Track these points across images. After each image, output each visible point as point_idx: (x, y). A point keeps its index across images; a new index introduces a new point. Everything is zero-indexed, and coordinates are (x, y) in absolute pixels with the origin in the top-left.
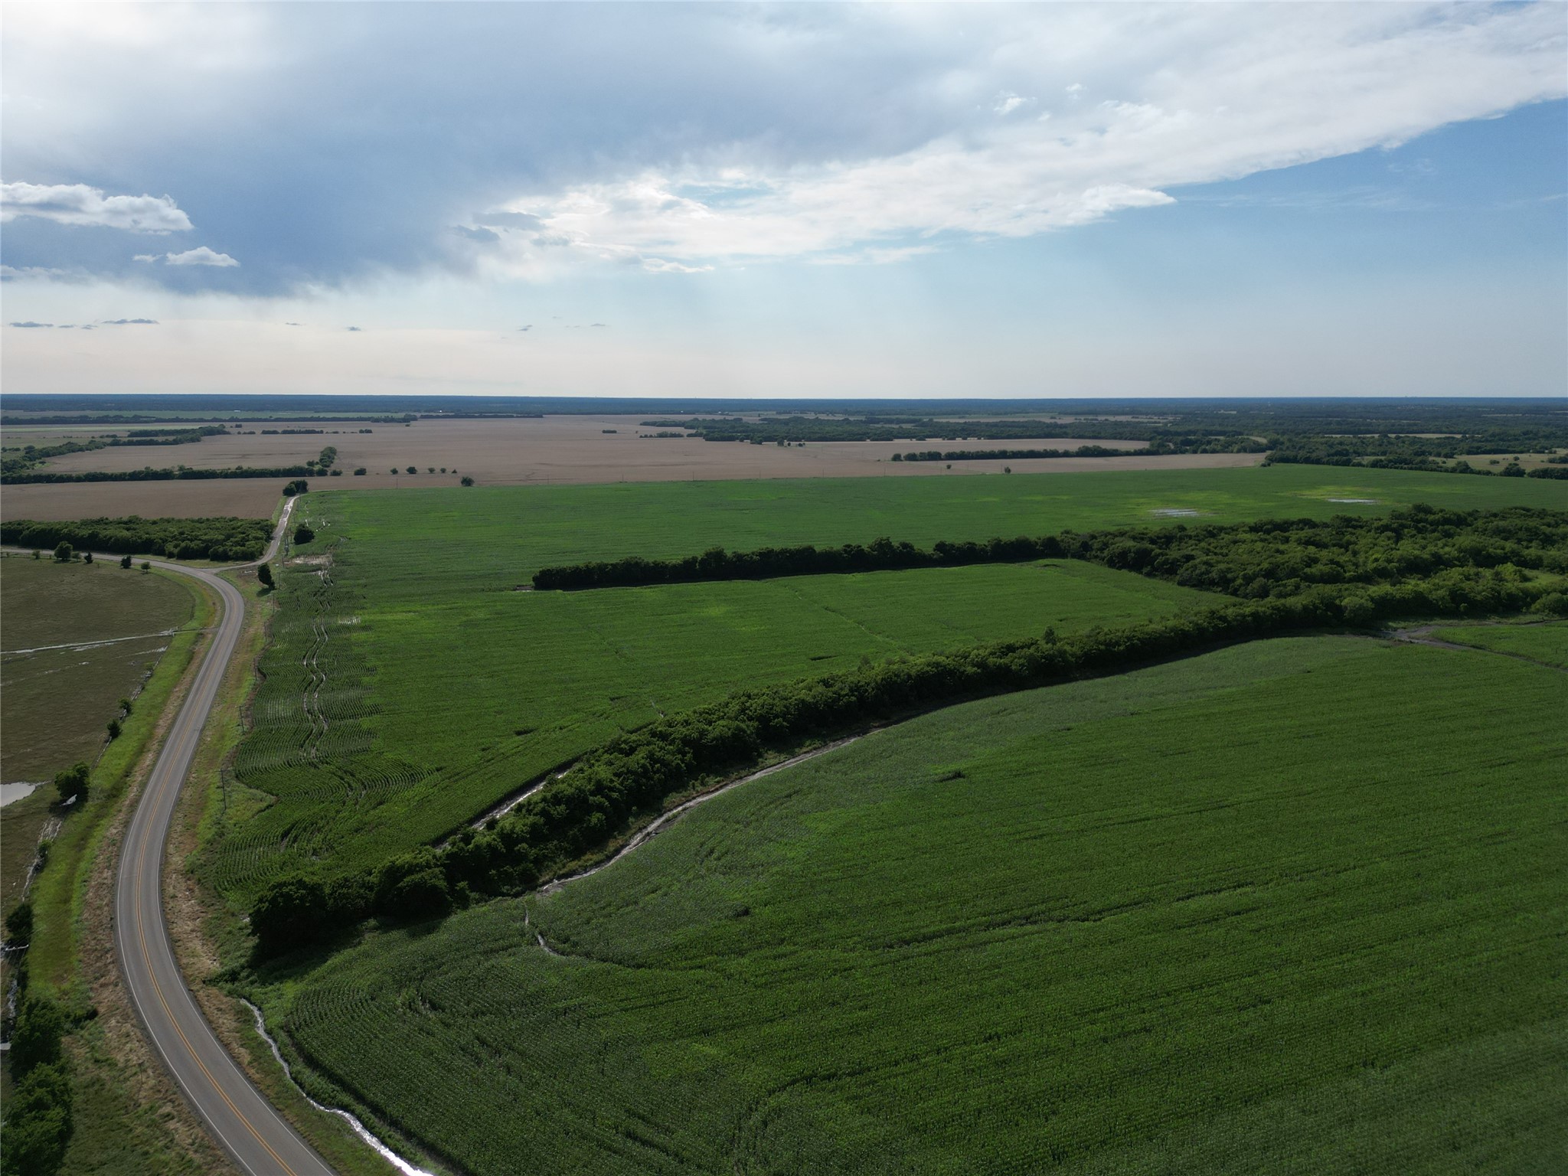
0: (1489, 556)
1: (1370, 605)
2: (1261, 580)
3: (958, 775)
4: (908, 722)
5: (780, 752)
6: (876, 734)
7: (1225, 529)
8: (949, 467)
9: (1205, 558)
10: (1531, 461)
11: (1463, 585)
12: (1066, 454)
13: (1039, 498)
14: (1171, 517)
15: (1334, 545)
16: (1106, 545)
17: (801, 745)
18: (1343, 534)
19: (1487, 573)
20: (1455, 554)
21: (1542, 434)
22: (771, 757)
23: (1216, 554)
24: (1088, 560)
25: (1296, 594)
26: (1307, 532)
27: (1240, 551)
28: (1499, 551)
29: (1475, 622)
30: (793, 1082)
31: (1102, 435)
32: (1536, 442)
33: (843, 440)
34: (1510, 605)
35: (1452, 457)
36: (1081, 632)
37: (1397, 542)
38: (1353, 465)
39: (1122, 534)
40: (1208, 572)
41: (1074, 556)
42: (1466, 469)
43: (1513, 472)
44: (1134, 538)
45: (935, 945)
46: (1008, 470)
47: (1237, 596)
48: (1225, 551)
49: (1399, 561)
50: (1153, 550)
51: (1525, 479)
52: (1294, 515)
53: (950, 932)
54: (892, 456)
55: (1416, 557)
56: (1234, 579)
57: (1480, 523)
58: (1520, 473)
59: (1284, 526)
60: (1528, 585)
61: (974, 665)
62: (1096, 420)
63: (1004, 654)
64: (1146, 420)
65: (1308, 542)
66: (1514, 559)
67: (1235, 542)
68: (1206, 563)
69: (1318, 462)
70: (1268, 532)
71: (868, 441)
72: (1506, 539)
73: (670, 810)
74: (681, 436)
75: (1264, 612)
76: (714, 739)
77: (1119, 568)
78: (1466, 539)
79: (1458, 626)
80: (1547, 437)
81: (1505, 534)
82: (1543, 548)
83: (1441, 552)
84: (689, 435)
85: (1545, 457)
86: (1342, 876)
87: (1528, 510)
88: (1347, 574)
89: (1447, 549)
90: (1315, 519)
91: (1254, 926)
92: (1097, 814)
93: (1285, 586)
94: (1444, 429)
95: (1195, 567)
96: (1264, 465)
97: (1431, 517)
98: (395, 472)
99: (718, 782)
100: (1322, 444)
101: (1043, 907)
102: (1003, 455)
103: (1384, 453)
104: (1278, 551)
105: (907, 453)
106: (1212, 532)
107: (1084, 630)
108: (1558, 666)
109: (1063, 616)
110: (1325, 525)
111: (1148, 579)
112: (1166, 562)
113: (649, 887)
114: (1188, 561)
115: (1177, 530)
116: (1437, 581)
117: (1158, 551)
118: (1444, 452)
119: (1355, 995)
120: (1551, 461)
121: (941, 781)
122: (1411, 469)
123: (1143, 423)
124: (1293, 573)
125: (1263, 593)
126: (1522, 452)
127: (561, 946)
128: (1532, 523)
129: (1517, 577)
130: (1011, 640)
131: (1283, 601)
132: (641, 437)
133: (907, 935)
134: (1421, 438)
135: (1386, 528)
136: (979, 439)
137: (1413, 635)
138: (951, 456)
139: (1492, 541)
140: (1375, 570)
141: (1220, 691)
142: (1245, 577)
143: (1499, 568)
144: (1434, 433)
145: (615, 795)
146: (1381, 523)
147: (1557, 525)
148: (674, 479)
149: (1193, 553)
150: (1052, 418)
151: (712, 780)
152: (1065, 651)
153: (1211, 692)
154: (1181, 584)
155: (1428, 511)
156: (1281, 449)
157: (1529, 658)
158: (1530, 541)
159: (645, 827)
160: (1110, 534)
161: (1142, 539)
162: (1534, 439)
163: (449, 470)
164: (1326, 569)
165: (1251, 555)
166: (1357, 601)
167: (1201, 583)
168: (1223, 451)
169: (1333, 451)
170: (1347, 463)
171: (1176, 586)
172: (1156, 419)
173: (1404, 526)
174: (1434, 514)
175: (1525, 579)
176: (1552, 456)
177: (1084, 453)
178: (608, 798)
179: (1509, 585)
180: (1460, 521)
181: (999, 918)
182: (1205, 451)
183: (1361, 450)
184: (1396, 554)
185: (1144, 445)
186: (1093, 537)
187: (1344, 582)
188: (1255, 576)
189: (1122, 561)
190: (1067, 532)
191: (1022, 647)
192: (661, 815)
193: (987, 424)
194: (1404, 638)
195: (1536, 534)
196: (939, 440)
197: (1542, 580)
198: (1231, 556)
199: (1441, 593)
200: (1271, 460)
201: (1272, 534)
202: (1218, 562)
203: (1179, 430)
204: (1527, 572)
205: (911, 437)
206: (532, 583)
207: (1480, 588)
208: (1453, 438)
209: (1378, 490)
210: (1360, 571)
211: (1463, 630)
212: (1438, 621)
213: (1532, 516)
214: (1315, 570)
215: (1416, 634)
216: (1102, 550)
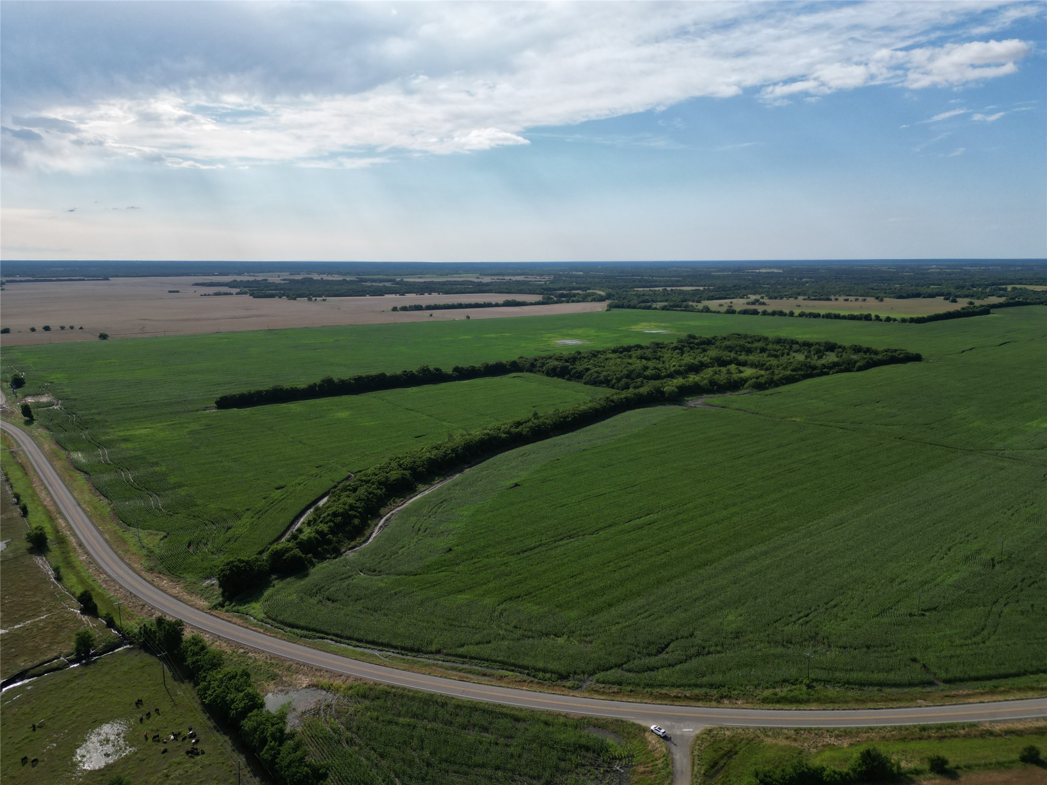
0: (724, 361)
1: (676, 390)
2: (624, 381)
3: (516, 485)
4: (482, 464)
5: (425, 484)
6: (467, 471)
7: (600, 352)
8: (431, 315)
9: (596, 369)
10: (739, 304)
11: (714, 377)
12: (497, 305)
13: (493, 335)
14: (568, 345)
15: (654, 358)
16: (543, 365)
17: (434, 480)
18: (656, 352)
19: (724, 369)
20: (709, 361)
21: (743, 286)
22: (421, 487)
23: (599, 367)
24: (535, 373)
25: (642, 386)
26: (639, 352)
27: (610, 364)
28: (728, 358)
29: (721, 395)
30: (505, 601)
31: (512, 291)
32: (740, 291)
33: (351, 296)
34: (734, 386)
35: (700, 302)
36: (549, 413)
37: (682, 355)
38: (653, 309)
39: (551, 358)
40: (598, 377)
41: (527, 371)
42: (707, 310)
43: (730, 312)
44: (557, 359)
45: (537, 550)
46: (468, 317)
47: (614, 388)
48: (603, 364)
49: (685, 366)
50: (569, 366)
51: (736, 316)
52: (632, 342)
53: (540, 545)
54: (391, 308)
55: (692, 364)
56: (611, 380)
57: (718, 343)
58: (733, 312)
59: (628, 349)
60: (742, 375)
61: (505, 433)
62: (504, 279)
63: (517, 427)
64: (534, 280)
65: (641, 358)
66: (735, 362)
67: (607, 359)
68: (597, 372)
69: (634, 307)
70: (621, 353)
71: (368, 297)
72: (730, 351)
73: (385, 516)
74: (232, 294)
75: (631, 397)
76: (394, 480)
77: (553, 377)
78: (713, 353)
79: (714, 397)
80: (745, 288)
81: (730, 349)
82: (747, 355)
83: (703, 360)
84: (237, 294)
85: (744, 301)
86: (685, 507)
87: (739, 335)
88: (663, 374)
89: (705, 358)
90: (643, 344)
91: (657, 528)
92: (584, 494)
93: (636, 382)
94: (694, 284)
95: (591, 374)
96: (607, 310)
97: (696, 341)
98: (33, 330)
99: (402, 501)
100: (634, 295)
101: (575, 531)
102: (460, 306)
103: (666, 301)
104: (628, 363)
105: (401, 306)
106: (595, 354)
107: (551, 411)
108: (757, 413)
109: (534, 405)
110: (648, 348)
111: (569, 382)
112: (576, 372)
113: (400, 546)
114: (587, 371)
115: (576, 355)
116: (702, 375)
117: (571, 367)
118: (696, 299)
119: (697, 545)
120: (748, 304)
121: (511, 488)
122: (681, 310)
123: (532, 281)
124: (639, 376)
125: (627, 387)
126: (733, 298)
127: (374, 573)
128: (742, 342)
129: (737, 371)
130: (518, 419)
131: (638, 390)
132: (201, 295)
133: (524, 549)
134: (683, 290)
135: (675, 348)
136: (439, 294)
137: (696, 403)
138: (429, 308)
139: (725, 353)
140: (675, 371)
141: (619, 436)
142: (617, 379)
143: (729, 367)
144: (689, 286)
145: (360, 510)
146: (674, 345)
147: (753, 343)
148: (255, 329)
149: (588, 367)
150: (477, 278)
151: (398, 500)
152: (545, 423)
153: (616, 437)
154: (585, 383)
155: (694, 338)
156: (614, 300)
157: (745, 411)
158: (741, 352)
159: (377, 524)
160: (544, 358)
161: (561, 360)
162: (739, 289)
163: (77, 327)
164: (653, 372)
165: (614, 366)
166: (670, 388)
167: (595, 383)
168: (583, 301)
169: (641, 300)
170: (649, 308)
171: (583, 385)
172: (538, 278)
173: (684, 346)
174: (697, 339)
175: (741, 372)
176: (748, 300)
177: (508, 304)
178: (358, 512)
179: (734, 376)
180: (709, 342)
181: (559, 538)
182: (573, 301)
183: (655, 299)
184: (683, 362)
185: (539, 298)
186: (536, 360)
187: (662, 379)
188: (622, 378)
189: (553, 373)
190: (521, 358)
191: (525, 422)
192: (382, 518)
193: (439, 283)
194: (692, 405)
195: (744, 348)
196: (413, 295)
197: (748, 372)
198: (607, 368)
199: (706, 382)
200: (611, 307)
201: (623, 354)
202: (603, 371)
203: (555, 287)
204: (741, 368)
205: (395, 293)
206: (215, 405)
207: (722, 378)
208: (699, 290)
209: (668, 324)
210: (668, 372)
211: (717, 399)
212: (705, 396)
213: (741, 338)
214: (648, 373)
215: (697, 402)
216: (542, 367)
